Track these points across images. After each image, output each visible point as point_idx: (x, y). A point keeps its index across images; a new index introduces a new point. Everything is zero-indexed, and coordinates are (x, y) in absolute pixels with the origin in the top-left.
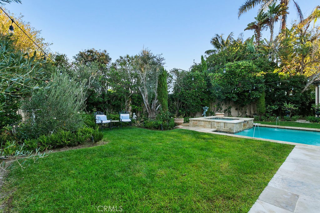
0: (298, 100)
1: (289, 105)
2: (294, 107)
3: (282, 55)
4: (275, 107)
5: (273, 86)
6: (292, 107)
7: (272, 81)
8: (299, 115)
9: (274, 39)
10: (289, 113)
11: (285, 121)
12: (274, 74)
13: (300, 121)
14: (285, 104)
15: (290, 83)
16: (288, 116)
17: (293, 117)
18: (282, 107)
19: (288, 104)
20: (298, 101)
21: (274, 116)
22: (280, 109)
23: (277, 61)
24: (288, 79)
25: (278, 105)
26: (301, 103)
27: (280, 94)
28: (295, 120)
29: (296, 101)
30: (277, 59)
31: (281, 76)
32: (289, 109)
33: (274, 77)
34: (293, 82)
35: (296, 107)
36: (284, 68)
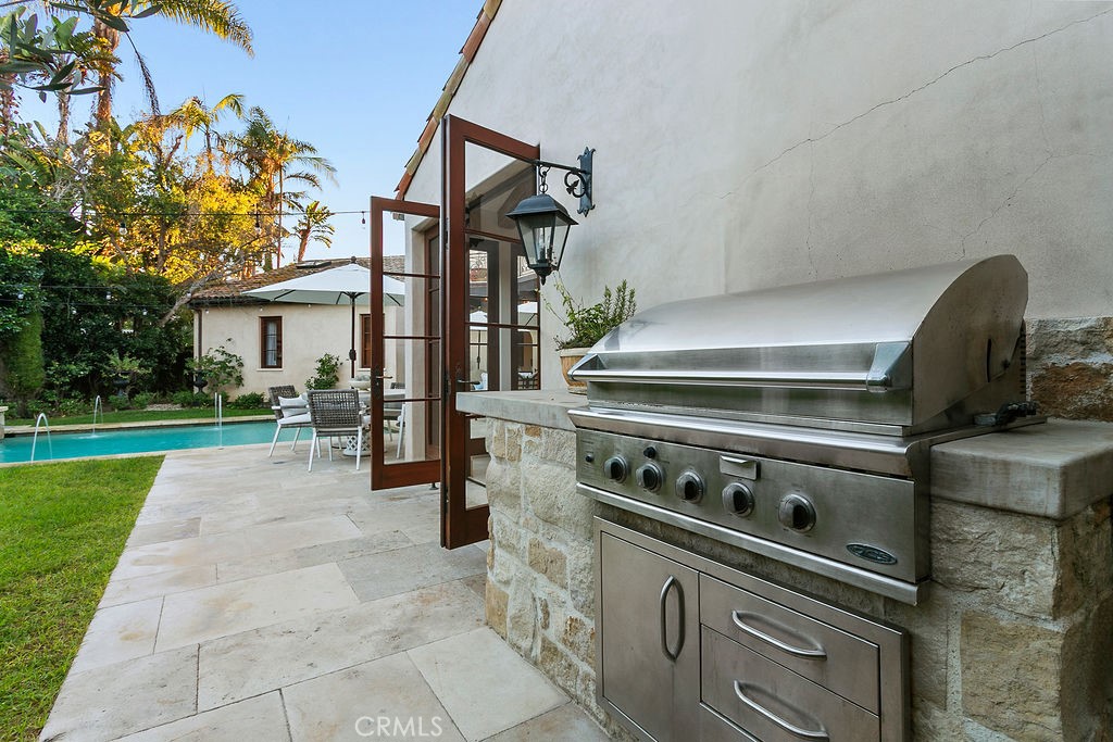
0: (150, 346)
1: (127, 360)
2: (140, 366)
3: (104, 204)
4: (80, 369)
5: (72, 298)
6: (136, 369)
7: (71, 281)
8: (153, 390)
9: (73, 139)
10: (123, 387)
11: (113, 410)
12: (78, 257)
13: (156, 408)
14: (114, 359)
15: (128, 294)
16: (123, 396)
17: (139, 397)
18: (102, 368)
19: (121, 358)
20: (152, 350)
21: (75, 397)
22: (95, 374)
23: (84, 216)
24: (121, 280)
25: (91, 361)
26: (158, 357)
27: (98, 327)
28: (143, 406)
29: (144, 350)
30: (85, 208)
31: (102, 267)
32: (125, 374)
33: (76, 268)
34: (138, 292)
35: (146, 367)
36: (108, 245)
